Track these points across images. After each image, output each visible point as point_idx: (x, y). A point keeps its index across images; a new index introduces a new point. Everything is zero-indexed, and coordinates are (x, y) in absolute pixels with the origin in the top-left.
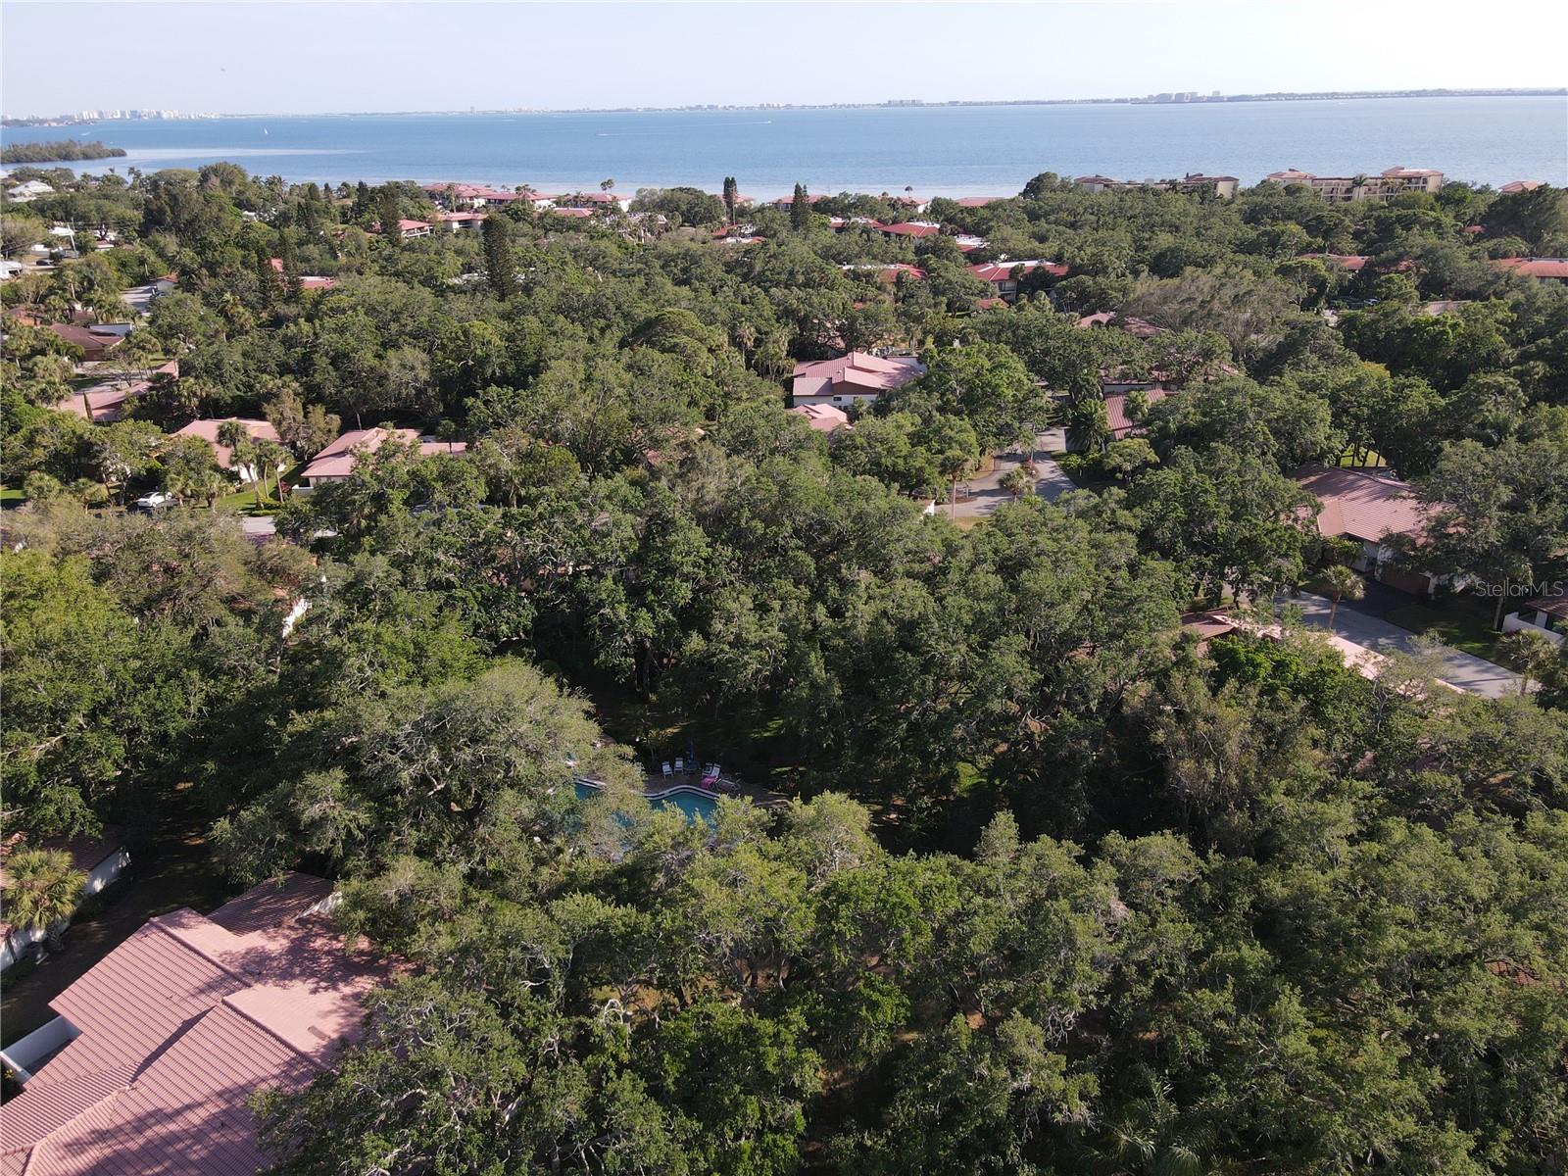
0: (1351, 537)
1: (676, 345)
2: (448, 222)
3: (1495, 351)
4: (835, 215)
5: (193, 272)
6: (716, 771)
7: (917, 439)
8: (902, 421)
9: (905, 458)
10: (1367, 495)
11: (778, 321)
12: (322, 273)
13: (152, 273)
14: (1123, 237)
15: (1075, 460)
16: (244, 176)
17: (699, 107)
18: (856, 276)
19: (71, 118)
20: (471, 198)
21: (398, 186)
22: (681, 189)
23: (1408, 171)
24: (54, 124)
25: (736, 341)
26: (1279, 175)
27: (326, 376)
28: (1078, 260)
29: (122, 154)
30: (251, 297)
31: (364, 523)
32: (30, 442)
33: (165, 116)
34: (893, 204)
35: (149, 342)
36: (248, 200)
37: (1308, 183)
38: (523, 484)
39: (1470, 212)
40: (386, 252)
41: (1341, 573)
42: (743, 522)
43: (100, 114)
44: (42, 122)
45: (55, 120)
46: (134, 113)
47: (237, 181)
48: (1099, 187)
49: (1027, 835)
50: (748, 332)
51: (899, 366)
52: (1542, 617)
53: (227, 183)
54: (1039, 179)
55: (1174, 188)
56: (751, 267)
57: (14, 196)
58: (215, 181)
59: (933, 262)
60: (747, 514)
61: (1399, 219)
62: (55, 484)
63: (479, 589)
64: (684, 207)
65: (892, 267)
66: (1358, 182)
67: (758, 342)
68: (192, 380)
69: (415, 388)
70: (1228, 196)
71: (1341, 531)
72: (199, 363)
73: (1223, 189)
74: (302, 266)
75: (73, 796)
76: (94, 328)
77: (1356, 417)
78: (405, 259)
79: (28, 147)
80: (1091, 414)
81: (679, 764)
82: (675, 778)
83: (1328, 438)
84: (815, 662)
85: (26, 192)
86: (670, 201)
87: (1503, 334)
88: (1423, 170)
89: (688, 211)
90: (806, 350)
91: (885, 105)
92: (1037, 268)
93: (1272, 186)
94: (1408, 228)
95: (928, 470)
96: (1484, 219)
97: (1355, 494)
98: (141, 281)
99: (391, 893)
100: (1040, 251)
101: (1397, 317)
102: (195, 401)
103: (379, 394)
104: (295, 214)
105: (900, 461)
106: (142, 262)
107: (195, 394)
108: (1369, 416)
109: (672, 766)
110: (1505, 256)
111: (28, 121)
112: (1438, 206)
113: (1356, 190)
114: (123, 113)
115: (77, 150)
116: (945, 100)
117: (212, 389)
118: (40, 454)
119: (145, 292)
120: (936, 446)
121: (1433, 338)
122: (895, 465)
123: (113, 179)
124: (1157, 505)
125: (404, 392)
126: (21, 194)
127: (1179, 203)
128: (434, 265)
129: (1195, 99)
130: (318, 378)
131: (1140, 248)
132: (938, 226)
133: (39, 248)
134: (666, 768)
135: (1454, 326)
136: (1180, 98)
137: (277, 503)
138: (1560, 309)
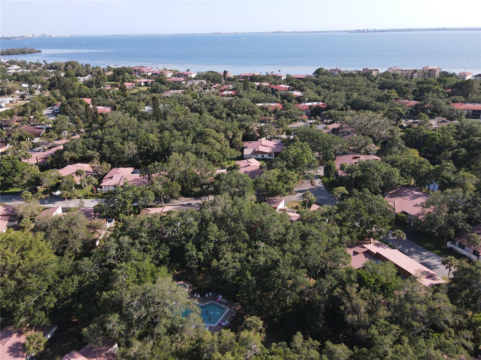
0: (405, 213)
1: (209, 142)
2: (140, 82)
3: (451, 143)
4: (257, 82)
5: (65, 105)
6: (221, 297)
7: (279, 178)
8: (275, 172)
9: (276, 186)
10: (410, 198)
11: (239, 129)
12: (104, 105)
13: (52, 102)
14: (343, 94)
15: (326, 180)
16: (78, 64)
17: (216, 33)
18: (262, 108)
19: (24, 37)
20: (147, 72)
21: (125, 68)
22: (211, 72)
23: (430, 68)
24: (19, 39)
25: (227, 137)
26: (391, 69)
27: (107, 151)
28: (329, 104)
29: (40, 52)
30: (83, 116)
31: (120, 209)
32: (22, 178)
33: (53, 36)
34: (274, 77)
35: (54, 135)
36: (80, 73)
37: (399, 72)
38: (165, 194)
39: (448, 84)
40: (123, 100)
41: (399, 232)
42: (228, 223)
43: (33, 35)
44: (15, 38)
45: (19, 37)
46: (43, 35)
47: (76, 66)
48: (337, 73)
49: (305, 338)
50: (230, 134)
51: (275, 143)
52: (457, 243)
53: (73, 67)
54: (318, 70)
55: (359, 73)
56: (231, 105)
57: (9, 70)
58: (70, 66)
59: (286, 102)
60: (229, 220)
61: (426, 88)
62: (30, 194)
63: (154, 244)
64: (211, 78)
65: (273, 104)
66: (415, 71)
67: (234, 136)
68: (67, 152)
69: (132, 155)
70: (375, 76)
71: (401, 211)
72: (69, 147)
73: (374, 73)
74: (97, 103)
75: (43, 314)
76: (37, 126)
77: (407, 172)
78: (128, 103)
79: (12, 50)
80: (331, 166)
81: (210, 294)
82: (209, 299)
83: (399, 180)
84: (248, 274)
85: (12, 69)
86: (207, 76)
87: (453, 136)
88: (435, 68)
89: (213, 80)
90: (248, 138)
91: (273, 33)
92: (317, 106)
93: (389, 73)
94: (428, 92)
95: (282, 190)
96: (452, 87)
97: (406, 197)
98: (49, 105)
99: (132, 354)
100: (318, 99)
101: (422, 132)
102: (68, 158)
103: (122, 157)
104: (95, 82)
105: (274, 187)
106: (49, 99)
107: (68, 156)
108: (411, 172)
109: (208, 295)
110: (457, 102)
111: (11, 38)
112: (438, 83)
113: (414, 74)
114: (40, 35)
115: (27, 50)
116: (292, 31)
117: (73, 154)
118: (25, 182)
119: (51, 109)
120: (285, 180)
121: (432, 139)
122: (273, 188)
123: (39, 64)
124: (347, 211)
125: (129, 157)
126: (11, 69)
127: (360, 79)
128: (137, 106)
129: (368, 31)
130: (104, 151)
131: (348, 98)
132: (288, 87)
133: (18, 92)
134: (207, 295)
135: (439, 136)
136: (363, 31)
137: (93, 194)
138: (470, 128)
